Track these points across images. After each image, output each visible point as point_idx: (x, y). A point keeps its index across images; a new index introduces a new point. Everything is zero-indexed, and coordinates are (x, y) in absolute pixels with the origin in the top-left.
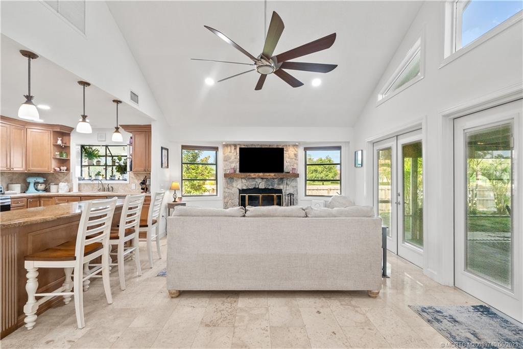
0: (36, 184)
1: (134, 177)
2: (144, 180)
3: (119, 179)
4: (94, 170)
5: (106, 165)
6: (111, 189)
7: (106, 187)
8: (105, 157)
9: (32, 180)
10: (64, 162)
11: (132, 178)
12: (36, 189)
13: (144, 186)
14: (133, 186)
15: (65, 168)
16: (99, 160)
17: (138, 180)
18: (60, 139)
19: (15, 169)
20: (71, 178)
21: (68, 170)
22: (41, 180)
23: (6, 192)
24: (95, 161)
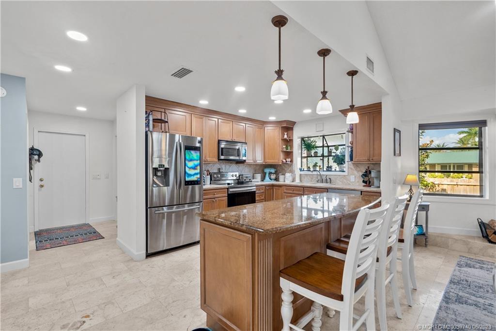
0: (270, 173)
1: (353, 167)
2: (366, 172)
3: (335, 169)
4: (312, 161)
5: (323, 156)
6: (329, 180)
7: (324, 178)
8: (322, 148)
9: (267, 171)
10: (289, 154)
11: (351, 169)
12: (270, 179)
13: (366, 179)
14: (352, 178)
15: (289, 160)
16: (316, 151)
17: (358, 171)
18: (286, 133)
19: (258, 162)
20: (294, 169)
21: (292, 161)
22: (273, 171)
23: (253, 180)
24: (313, 152)
